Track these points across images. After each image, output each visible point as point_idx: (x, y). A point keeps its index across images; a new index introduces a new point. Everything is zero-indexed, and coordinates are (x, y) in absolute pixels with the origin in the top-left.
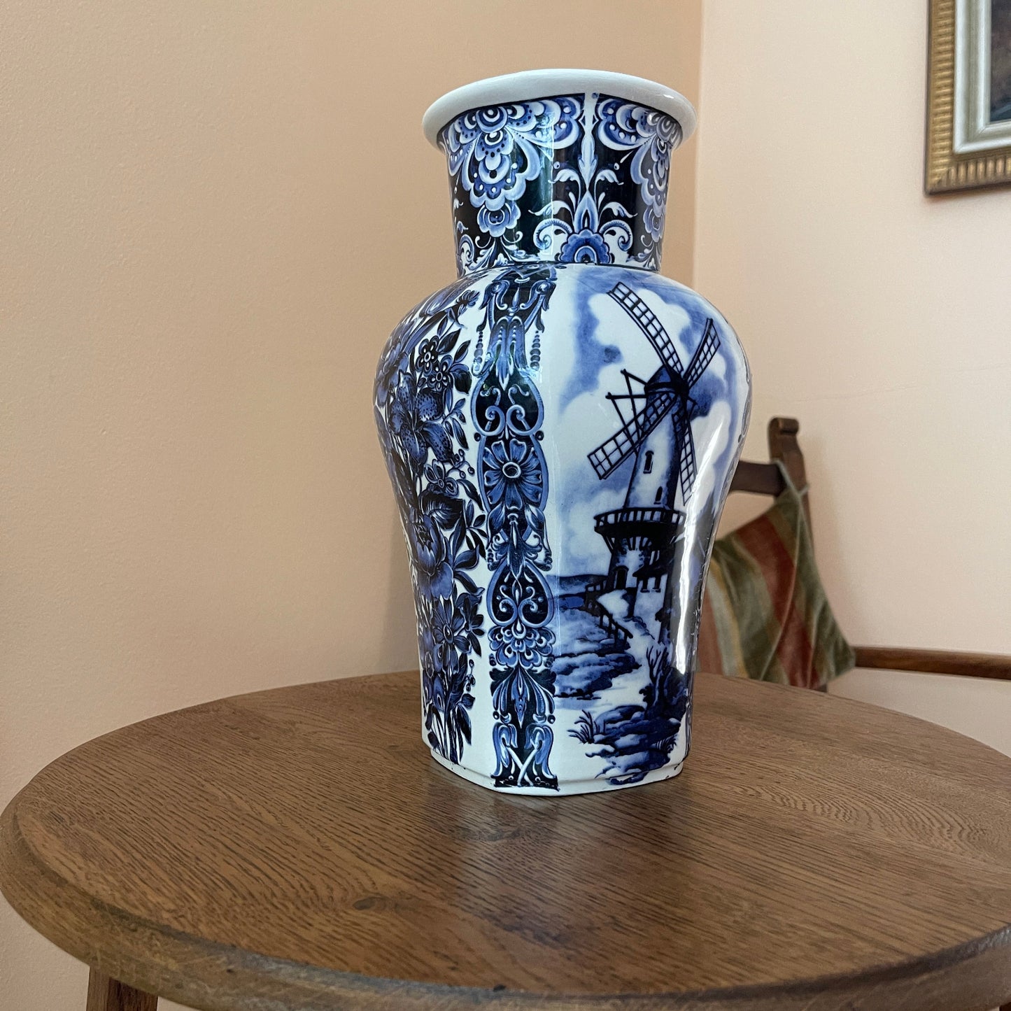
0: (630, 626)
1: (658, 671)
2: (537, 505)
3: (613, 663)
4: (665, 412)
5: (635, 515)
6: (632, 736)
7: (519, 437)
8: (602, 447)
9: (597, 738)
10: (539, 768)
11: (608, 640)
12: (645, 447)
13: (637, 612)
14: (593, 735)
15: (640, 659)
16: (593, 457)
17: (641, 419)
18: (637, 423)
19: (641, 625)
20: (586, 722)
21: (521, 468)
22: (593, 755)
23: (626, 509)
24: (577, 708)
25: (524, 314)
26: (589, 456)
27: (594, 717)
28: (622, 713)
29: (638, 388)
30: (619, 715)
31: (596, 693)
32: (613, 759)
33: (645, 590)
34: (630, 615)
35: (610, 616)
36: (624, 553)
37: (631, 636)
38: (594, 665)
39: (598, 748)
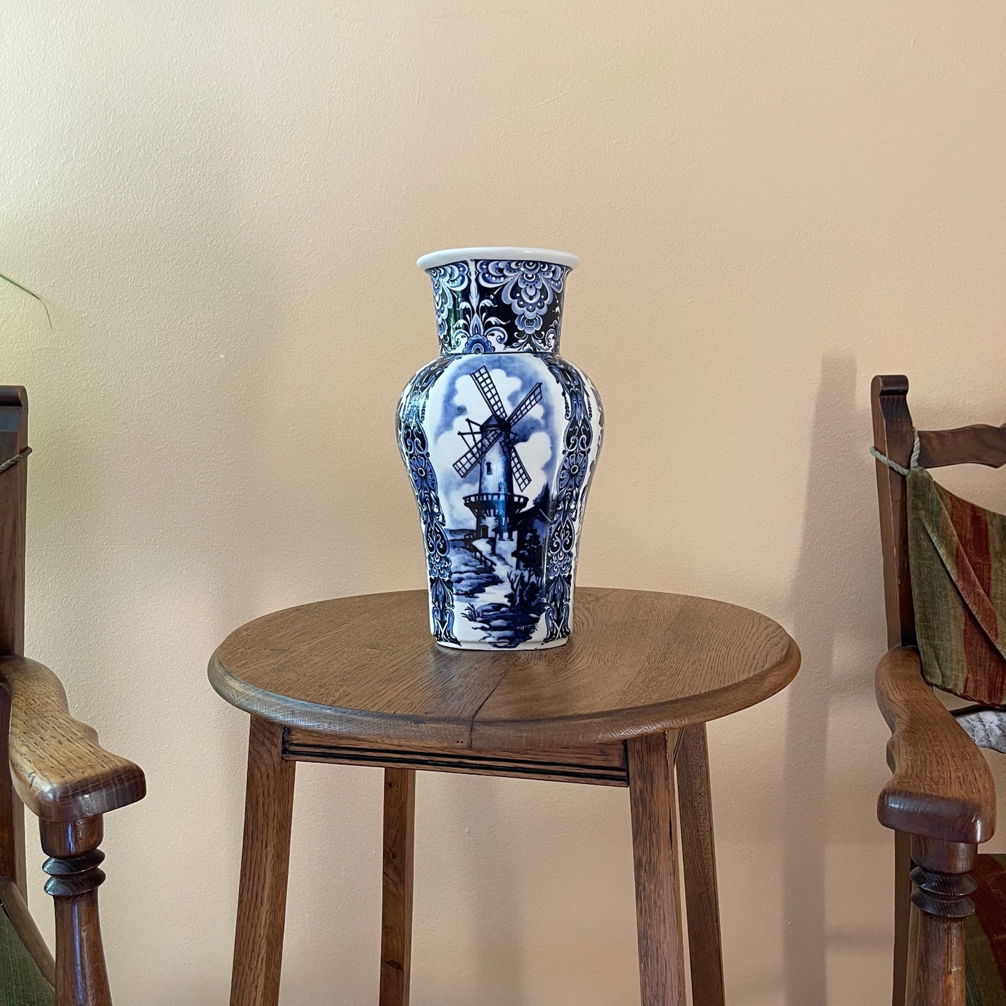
0: (494, 559)
1: (517, 586)
2: (434, 491)
3: (485, 579)
4: (495, 440)
5: (487, 498)
6: (502, 621)
7: (421, 455)
8: (459, 461)
9: (478, 619)
10: (449, 632)
11: (481, 566)
12: (485, 460)
13: (497, 551)
14: (476, 617)
15: (504, 578)
16: (455, 466)
17: (479, 445)
18: (477, 448)
19: (501, 558)
20: (471, 609)
21: (425, 471)
22: (476, 628)
23: (480, 494)
24: (466, 602)
25: (423, 389)
26: (453, 465)
27: (476, 608)
28: (493, 607)
29: (476, 429)
30: (491, 608)
31: (476, 595)
32: (489, 632)
33: (501, 538)
34: (493, 552)
35: (481, 553)
36: (484, 518)
37: (495, 565)
38: (474, 579)
39: (480, 625)
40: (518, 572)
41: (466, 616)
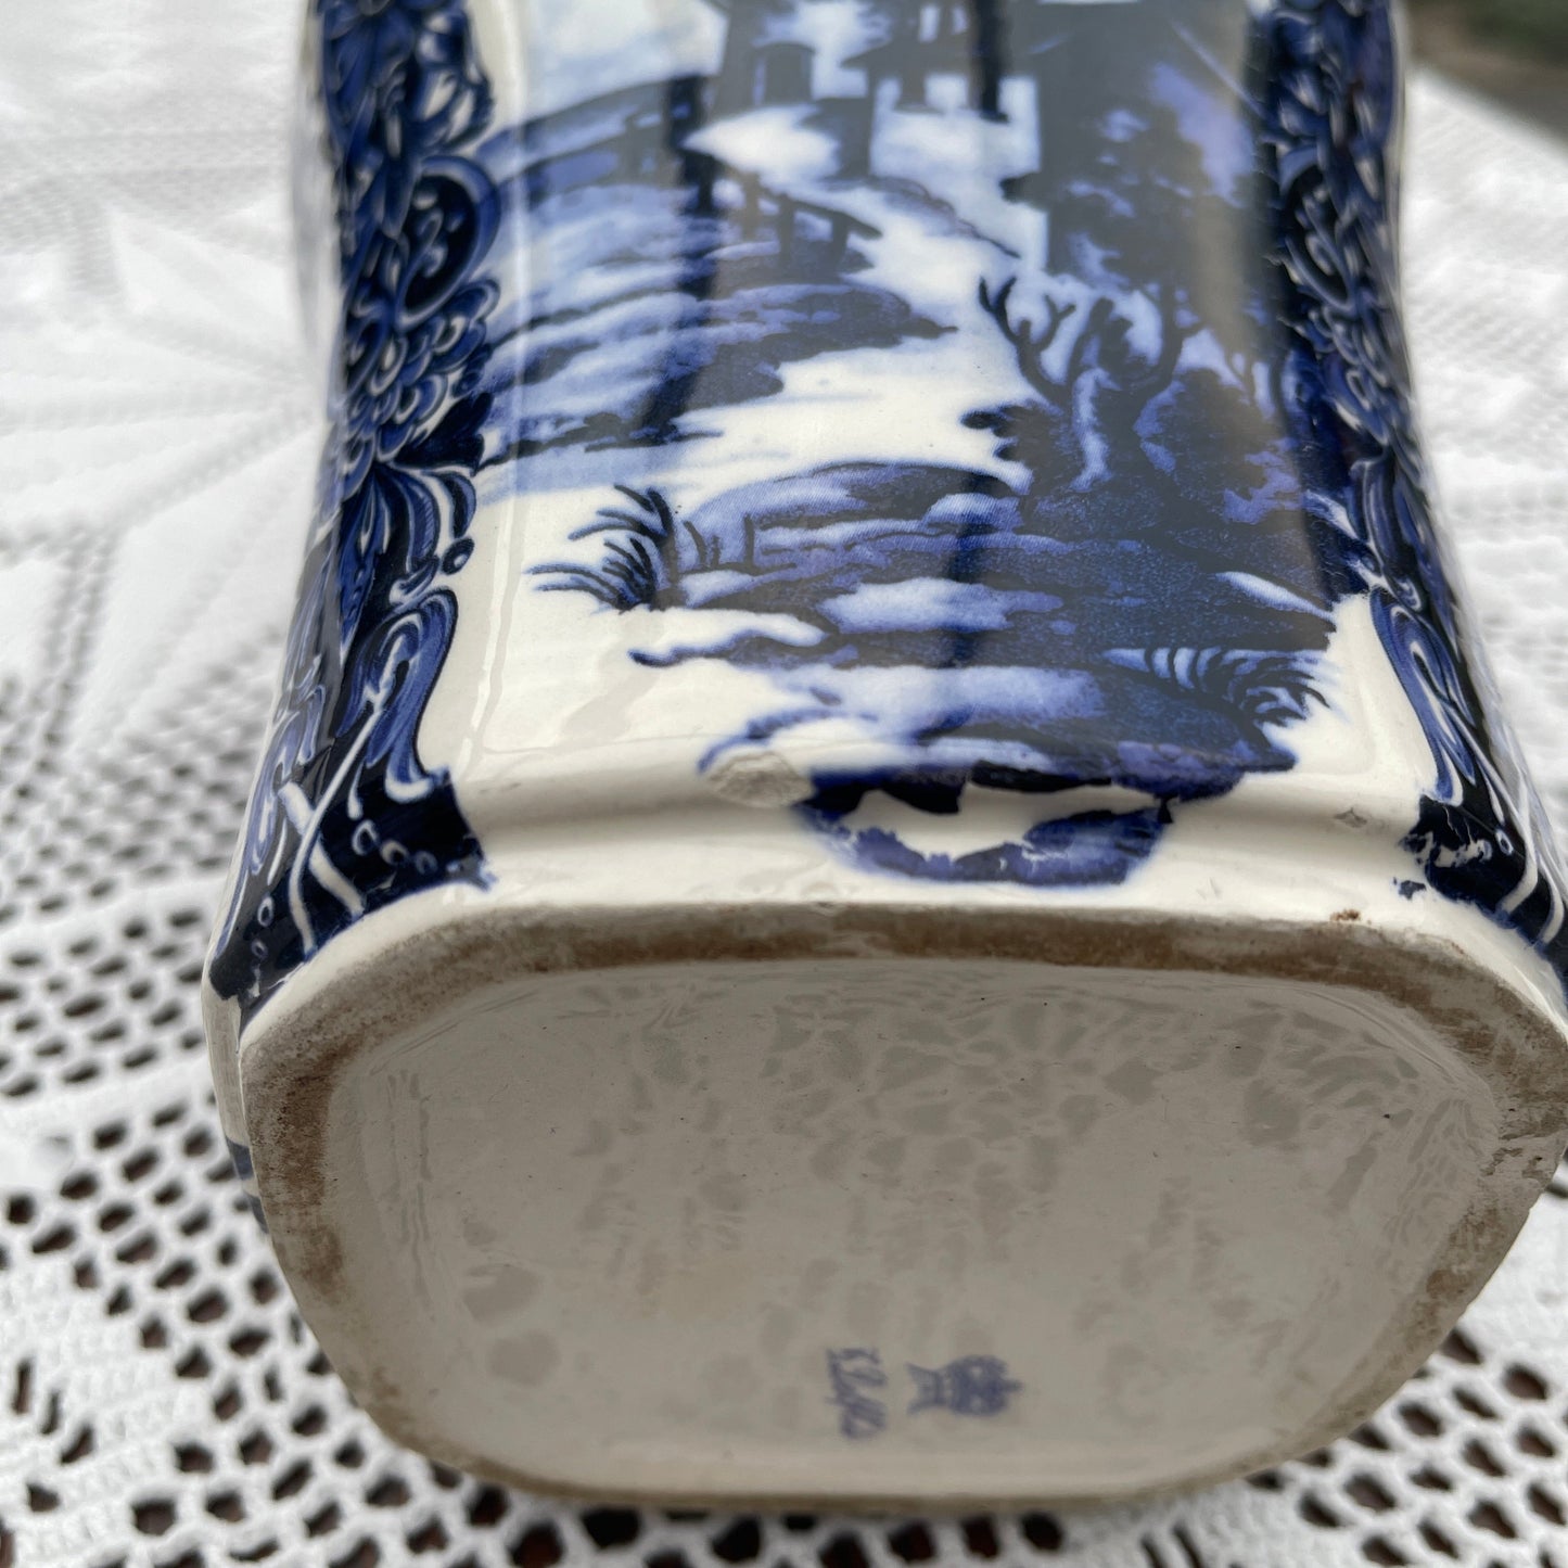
0: (860, 201)
1: (1075, 366)
3: (783, 314)
6: (943, 588)
9: (707, 583)
11: (748, 247)
13: (884, 164)
14: (675, 576)
19: (920, 201)
20: (635, 525)
24: (589, 479)
27: (683, 503)
28: (856, 489)
30: (837, 495)
31: (691, 419)
32: (822, 675)
33: (913, 106)
34: (854, 165)
35: (747, 180)
37: (872, 232)
38: (680, 326)
39: (708, 626)
40: (1068, 289)
41: (579, 579)
